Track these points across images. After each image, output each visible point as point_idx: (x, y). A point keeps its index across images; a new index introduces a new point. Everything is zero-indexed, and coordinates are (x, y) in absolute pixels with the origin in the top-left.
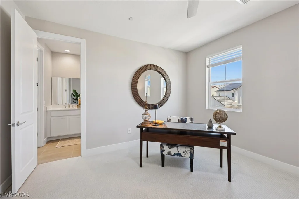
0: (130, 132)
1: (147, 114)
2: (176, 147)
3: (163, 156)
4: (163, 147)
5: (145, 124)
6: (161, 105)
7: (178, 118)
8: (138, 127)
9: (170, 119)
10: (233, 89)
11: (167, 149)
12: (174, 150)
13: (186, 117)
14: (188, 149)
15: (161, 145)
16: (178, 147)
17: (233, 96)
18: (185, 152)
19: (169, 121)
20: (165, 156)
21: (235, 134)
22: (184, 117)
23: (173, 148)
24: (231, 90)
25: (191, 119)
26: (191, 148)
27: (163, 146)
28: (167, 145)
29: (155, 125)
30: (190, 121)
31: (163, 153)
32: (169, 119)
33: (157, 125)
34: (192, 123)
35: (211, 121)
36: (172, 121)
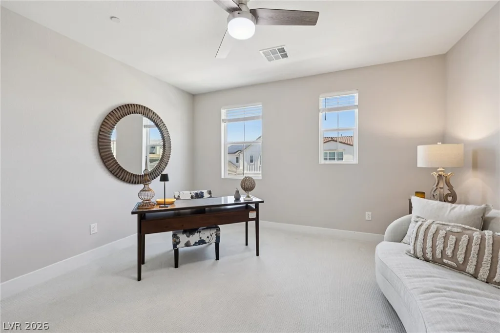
0: (96, 231)
1: (148, 191)
2: (197, 233)
3: (176, 252)
4: (178, 238)
5: (146, 207)
6: (156, 175)
7: (191, 193)
8: (133, 213)
9: (179, 196)
10: (238, 151)
11: (183, 238)
12: (195, 238)
13: (202, 191)
14: (213, 231)
15: (174, 236)
16: (200, 232)
17: (237, 161)
18: (210, 237)
19: (178, 198)
20: (180, 250)
21: (263, 202)
22: (200, 191)
23: (193, 234)
24: (235, 153)
25: (210, 193)
26: (217, 230)
27: (178, 236)
28: (183, 234)
29: (163, 206)
30: (209, 196)
31: (178, 246)
32: (176, 197)
33: (166, 206)
34: (211, 197)
35: (237, 192)
36: (181, 198)
